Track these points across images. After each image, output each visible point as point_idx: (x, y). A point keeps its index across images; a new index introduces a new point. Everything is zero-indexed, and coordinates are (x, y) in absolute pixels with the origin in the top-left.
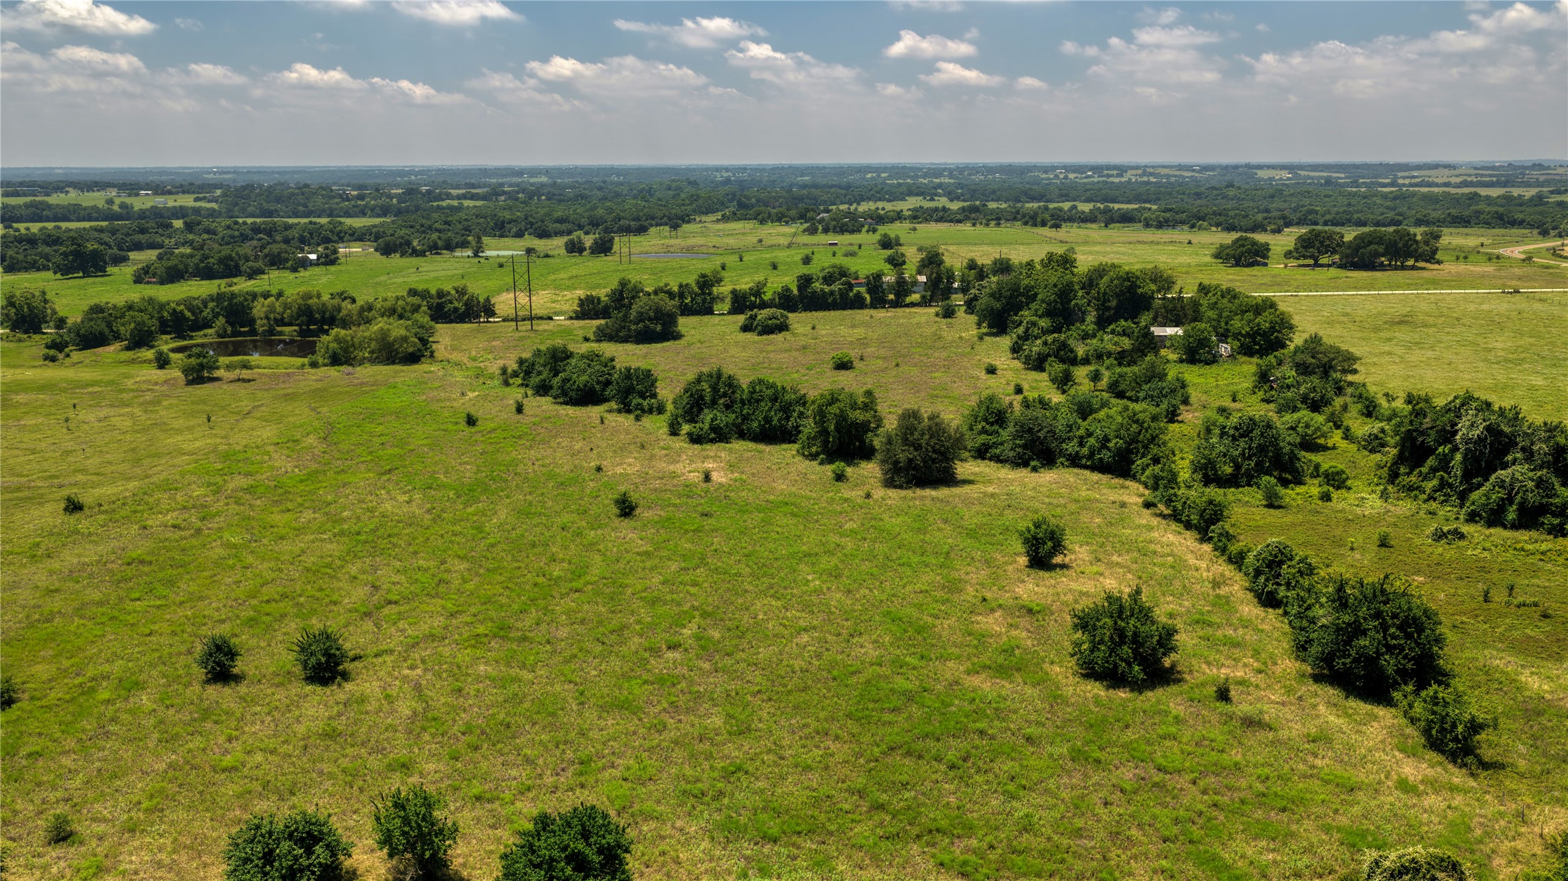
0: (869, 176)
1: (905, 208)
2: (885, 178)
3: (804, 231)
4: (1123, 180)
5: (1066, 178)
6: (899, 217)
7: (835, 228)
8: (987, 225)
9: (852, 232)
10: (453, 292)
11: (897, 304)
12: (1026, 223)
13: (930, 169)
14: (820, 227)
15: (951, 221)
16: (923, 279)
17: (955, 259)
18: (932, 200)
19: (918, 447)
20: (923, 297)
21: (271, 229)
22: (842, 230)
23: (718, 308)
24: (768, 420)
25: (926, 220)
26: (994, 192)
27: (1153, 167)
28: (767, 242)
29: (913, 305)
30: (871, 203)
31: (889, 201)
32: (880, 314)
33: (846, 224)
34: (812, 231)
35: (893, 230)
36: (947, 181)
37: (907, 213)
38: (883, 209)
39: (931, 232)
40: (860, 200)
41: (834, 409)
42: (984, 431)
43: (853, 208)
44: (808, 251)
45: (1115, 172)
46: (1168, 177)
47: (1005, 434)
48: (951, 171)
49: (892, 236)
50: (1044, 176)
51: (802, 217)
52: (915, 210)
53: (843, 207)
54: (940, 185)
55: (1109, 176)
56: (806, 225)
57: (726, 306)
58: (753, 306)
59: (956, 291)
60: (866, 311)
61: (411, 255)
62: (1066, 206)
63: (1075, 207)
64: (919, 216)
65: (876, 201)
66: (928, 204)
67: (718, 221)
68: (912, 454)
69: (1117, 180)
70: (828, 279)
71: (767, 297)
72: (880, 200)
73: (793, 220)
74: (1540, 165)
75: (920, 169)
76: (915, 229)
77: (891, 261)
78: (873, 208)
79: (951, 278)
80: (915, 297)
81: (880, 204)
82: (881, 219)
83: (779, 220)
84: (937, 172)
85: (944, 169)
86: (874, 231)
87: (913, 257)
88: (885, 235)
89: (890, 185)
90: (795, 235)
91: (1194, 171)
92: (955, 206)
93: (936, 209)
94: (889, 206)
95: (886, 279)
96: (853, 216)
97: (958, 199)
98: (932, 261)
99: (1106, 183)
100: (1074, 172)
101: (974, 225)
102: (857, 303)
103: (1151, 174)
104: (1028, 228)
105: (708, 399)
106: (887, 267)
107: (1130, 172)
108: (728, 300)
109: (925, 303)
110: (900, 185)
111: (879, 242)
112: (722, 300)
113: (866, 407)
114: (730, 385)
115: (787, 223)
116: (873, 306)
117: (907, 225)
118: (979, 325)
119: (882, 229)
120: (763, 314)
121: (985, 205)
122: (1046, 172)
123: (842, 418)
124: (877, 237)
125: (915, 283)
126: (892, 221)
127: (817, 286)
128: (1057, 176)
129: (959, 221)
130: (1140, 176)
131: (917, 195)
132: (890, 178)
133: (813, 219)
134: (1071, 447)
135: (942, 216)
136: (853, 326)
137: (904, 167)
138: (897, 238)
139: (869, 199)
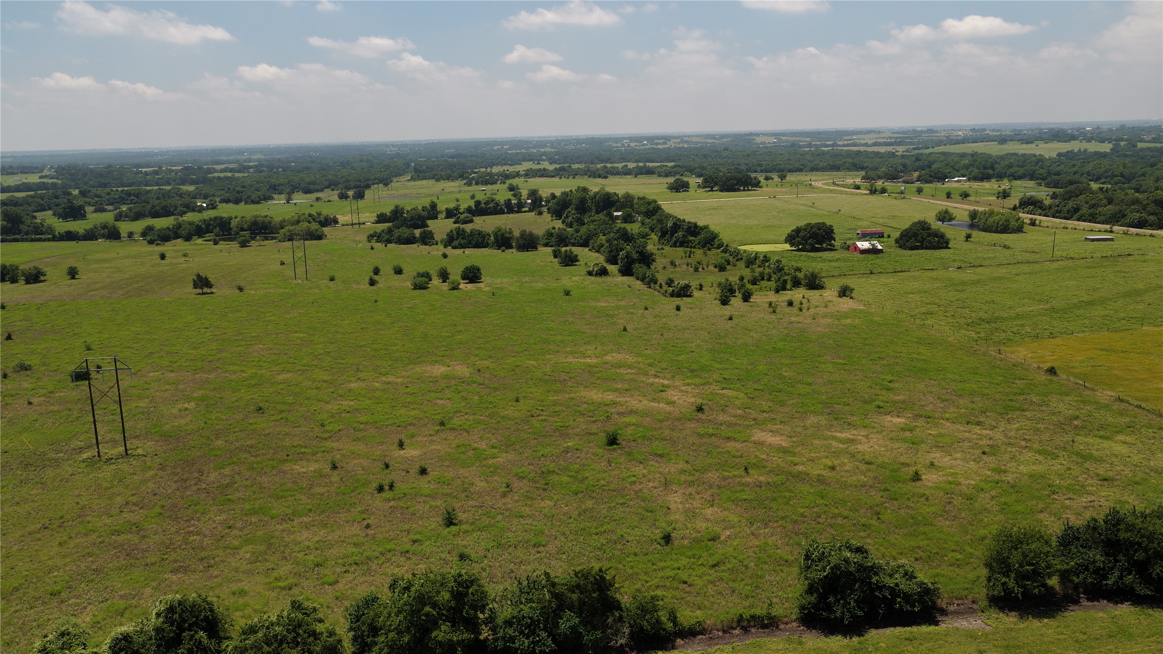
0: (496, 148)
1: (521, 170)
2: (507, 150)
3: (465, 184)
4: (666, 146)
5: (629, 146)
6: (518, 175)
7: (482, 182)
8: (568, 178)
9: (492, 184)
10: (315, 214)
11: (519, 212)
12: (590, 177)
13: (538, 141)
14: (474, 182)
15: (548, 177)
16: (529, 201)
17: (544, 193)
18: (539, 163)
19: (526, 240)
20: (530, 208)
21: (138, 193)
22: (486, 183)
23: (440, 216)
24: (478, 241)
25: (534, 177)
26: (579, 157)
27: (689, 136)
28: (447, 190)
29: (525, 212)
30: (499, 167)
31: (511, 165)
32: (511, 216)
33: (487, 180)
34: (469, 184)
35: (515, 182)
36: (549, 150)
37: (522, 173)
38: (508, 170)
39: (535, 183)
40: (492, 165)
41: (500, 233)
42: (547, 239)
43: (489, 170)
44: (471, 194)
45: (661, 141)
46: (697, 143)
47: (553, 239)
48: (553, 143)
49: (515, 184)
50: (615, 145)
51: (461, 176)
52: (527, 170)
53: (483, 170)
54: (544, 154)
55: (657, 144)
56: (465, 181)
57: (443, 215)
58: (455, 215)
59: (544, 206)
60: (505, 215)
61: (251, 203)
62: (620, 165)
63: (626, 166)
64: (529, 174)
65: (502, 166)
66: (536, 167)
67: (408, 180)
68: (524, 242)
69: (661, 147)
70: (487, 203)
71: (461, 211)
72: (505, 164)
73: (456, 179)
74: (931, 130)
75: (531, 142)
76: (527, 181)
77: (514, 195)
78: (501, 170)
79: (541, 200)
80: (527, 209)
81: (505, 168)
82: (506, 176)
83: (448, 179)
84: (542, 144)
85: (548, 142)
86: (504, 183)
87: (524, 193)
88: (511, 184)
89: (511, 154)
90: (459, 187)
91: (714, 138)
92: (551, 167)
93: (540, 170)
94: (511, 169)
95: (513, 202)
96: (491, 174)
97: (555, 162)
98: (533, 194)
99: (653, 148)
100: (635, 141)
101: (560, 178)
102: (501, 212)
103: (686, 142)
104: (591, 179)
105: (455, 237)
106: (512, 198)
107: (673, 141)
108: (444, 213)
109: (530, 211)
110: (517, 154)
111: (508, 188)
112: (442, 213)
113: (510, 233)
114: (463, 231)
115: (452, 180)
116: (508, 213)
117: (522, 179)
118: (552, 217)
119: (508, 182)
120: (462, 216)
121: (570, 166)
122: (616, 142)
123: (503, 235)
124: (506, 185)
125: (526, 203)
126: (514, 177)
127: (483, 205)
128: (623, 145)
129: (553, 176)
130: (679, 143)
131: (529, 160)
132: (510, 149)
133: (468, 177)
134: (573, 241)
135: (543, 173)
136: (501, 220)
137: (520, 141)
138: (517, 186)
139: (498, 164)
